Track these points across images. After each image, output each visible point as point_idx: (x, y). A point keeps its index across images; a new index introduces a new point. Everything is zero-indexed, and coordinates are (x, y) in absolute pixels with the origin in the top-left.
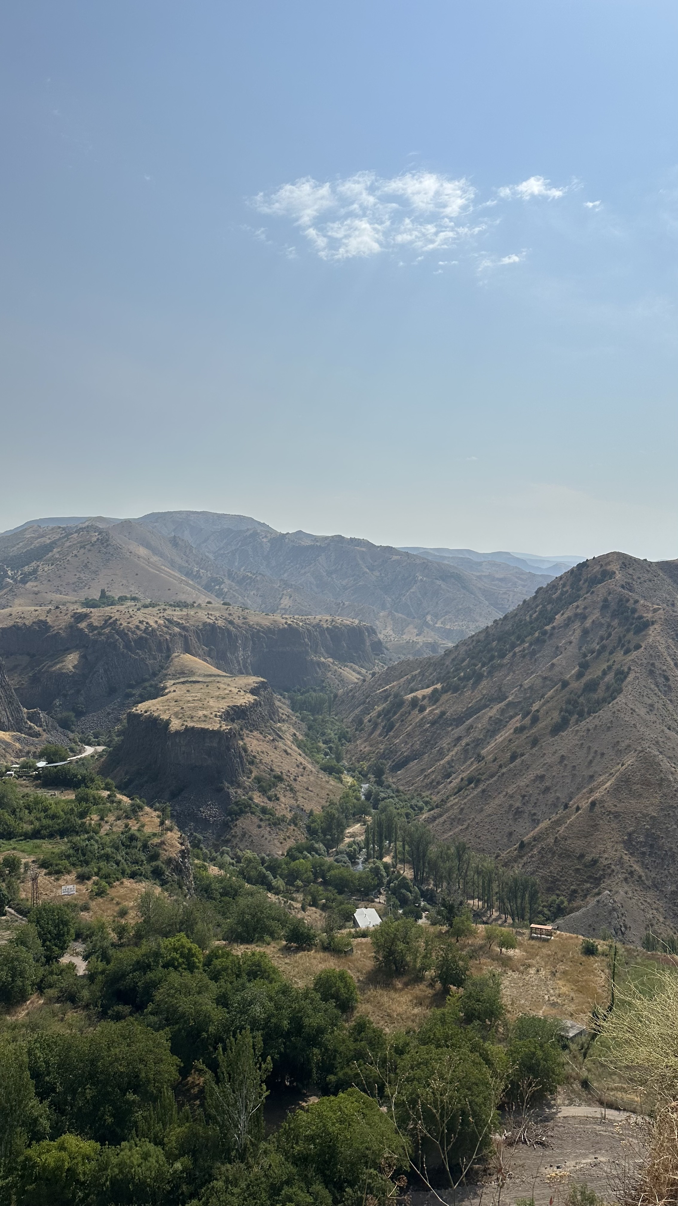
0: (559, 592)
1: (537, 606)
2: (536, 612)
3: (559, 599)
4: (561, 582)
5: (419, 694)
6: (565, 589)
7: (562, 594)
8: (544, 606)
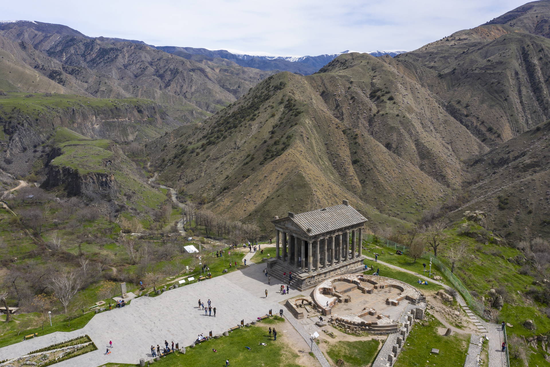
0: (260, 92)
1: (250, 98)
2: (249, 102)
3: (260, 96)
4: (261, 86)
5: (195, 146)
6: (263, 91)
7: (262, 93)
8: (253, 100)
